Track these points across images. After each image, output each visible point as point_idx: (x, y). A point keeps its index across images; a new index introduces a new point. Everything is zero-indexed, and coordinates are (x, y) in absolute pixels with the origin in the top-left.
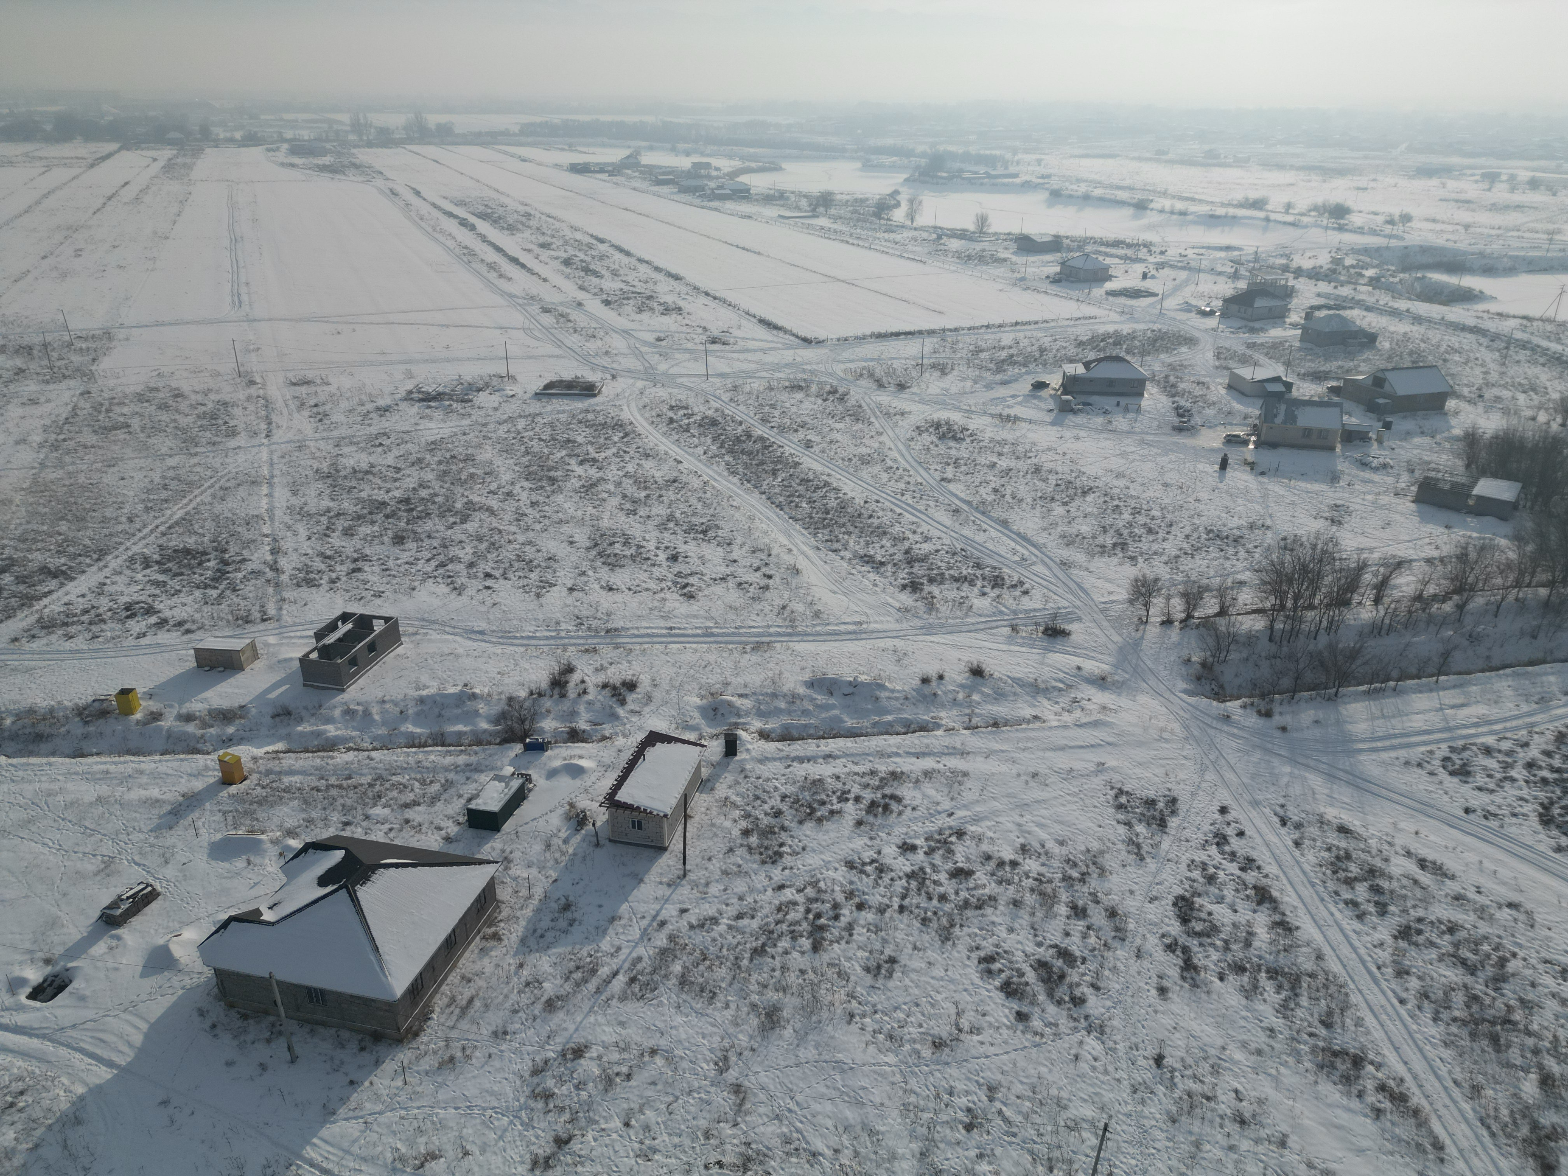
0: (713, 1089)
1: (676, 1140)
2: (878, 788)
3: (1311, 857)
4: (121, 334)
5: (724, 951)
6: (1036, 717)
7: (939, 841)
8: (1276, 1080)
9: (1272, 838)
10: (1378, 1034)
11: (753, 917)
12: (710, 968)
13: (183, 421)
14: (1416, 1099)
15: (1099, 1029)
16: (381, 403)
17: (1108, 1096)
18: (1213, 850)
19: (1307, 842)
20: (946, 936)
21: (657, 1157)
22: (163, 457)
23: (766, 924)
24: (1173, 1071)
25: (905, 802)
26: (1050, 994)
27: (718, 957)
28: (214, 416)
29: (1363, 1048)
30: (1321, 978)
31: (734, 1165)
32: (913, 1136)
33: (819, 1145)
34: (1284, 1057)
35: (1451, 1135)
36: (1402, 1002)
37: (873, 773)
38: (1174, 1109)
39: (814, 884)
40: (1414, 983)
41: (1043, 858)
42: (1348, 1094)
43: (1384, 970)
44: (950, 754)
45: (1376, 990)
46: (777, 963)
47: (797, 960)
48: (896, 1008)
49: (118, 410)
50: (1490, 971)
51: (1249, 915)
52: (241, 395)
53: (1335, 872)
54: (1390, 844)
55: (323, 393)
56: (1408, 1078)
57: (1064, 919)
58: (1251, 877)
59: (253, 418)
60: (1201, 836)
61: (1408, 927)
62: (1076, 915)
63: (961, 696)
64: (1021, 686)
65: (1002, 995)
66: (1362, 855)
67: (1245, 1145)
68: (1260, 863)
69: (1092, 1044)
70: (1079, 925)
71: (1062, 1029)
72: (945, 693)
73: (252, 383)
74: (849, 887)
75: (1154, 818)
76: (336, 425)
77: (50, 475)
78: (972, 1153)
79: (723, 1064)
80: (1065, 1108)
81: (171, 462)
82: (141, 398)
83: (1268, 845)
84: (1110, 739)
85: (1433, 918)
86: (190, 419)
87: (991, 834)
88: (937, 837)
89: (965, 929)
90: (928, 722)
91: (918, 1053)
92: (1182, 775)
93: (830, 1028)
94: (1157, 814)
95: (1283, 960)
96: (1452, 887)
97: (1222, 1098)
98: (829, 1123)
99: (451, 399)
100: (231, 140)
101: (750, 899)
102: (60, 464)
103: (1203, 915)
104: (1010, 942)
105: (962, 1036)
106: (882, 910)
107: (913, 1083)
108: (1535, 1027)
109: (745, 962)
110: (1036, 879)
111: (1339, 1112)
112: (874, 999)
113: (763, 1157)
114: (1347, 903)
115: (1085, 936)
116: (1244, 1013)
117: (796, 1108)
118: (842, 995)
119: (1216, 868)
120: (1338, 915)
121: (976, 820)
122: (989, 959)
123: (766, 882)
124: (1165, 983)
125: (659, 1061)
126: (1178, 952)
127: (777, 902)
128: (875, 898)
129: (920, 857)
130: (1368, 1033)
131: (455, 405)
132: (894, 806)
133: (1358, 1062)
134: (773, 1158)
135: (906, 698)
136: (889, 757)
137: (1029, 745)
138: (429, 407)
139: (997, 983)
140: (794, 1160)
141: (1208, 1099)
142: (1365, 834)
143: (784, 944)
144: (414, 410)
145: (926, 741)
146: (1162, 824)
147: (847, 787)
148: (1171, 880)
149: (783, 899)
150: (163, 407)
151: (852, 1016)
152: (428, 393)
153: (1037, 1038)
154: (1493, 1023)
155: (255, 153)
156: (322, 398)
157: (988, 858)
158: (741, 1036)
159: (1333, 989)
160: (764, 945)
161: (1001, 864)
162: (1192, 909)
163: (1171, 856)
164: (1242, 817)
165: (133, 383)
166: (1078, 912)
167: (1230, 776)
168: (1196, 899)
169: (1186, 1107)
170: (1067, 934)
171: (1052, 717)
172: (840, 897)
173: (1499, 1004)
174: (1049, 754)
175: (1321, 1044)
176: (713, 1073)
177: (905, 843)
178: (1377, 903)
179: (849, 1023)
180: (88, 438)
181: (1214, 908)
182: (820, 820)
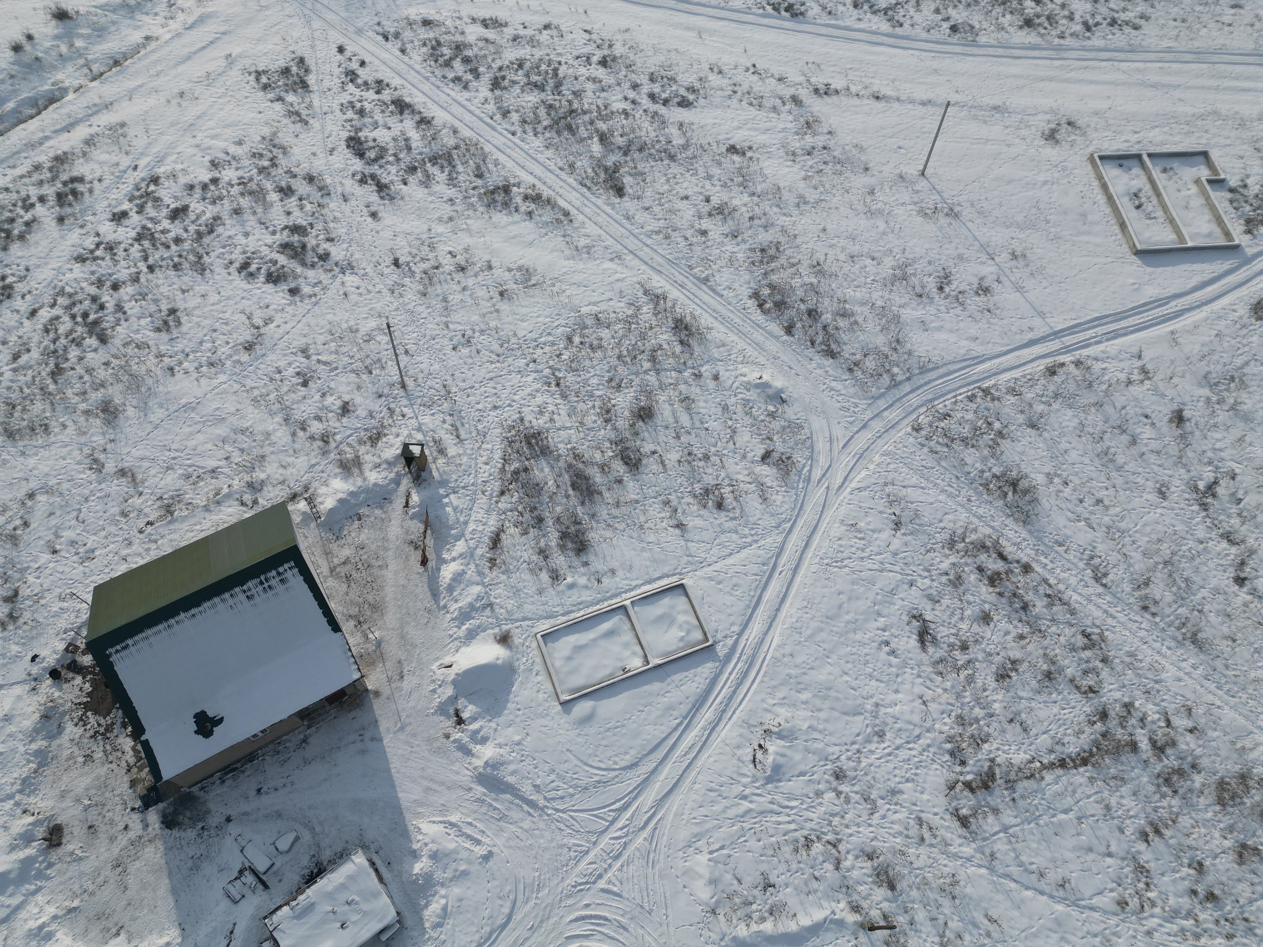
0: (103, 486)
1: (103, 533)
2: (53, 179)
3: (417, 56)
5: (27, 391)
6: (147, 38)
7: (142, 196)
8: (468, 230)
9: (385, 56)
10: (510, 164)
11: (29, 351)
12: (24, 410)
14: (546, 193)
15: (348, 267)
17: (378, 306)
18: (351, 87)
19: (408, 46)
20: (201, 268)
21: (97, 553)
23: (45, 348)
24: (408, 264)
25: (88, 178)
26: (304, 264)
27: (24, 398)
29: (506, 179)
30: (463, 146)
31: (161, 516)
32: (272, 414)
33: (212, 463)
34: (466, 213)
35: (570, 203)
36: (514, 134)
37: (37, 168)
38: (421, 287)
39: (62, 292)
40: (515, 117)
41: (234, 163)
42: (510, 213)
43: (495, 118)
44: (95, 113)
45: (496, 135)
46: (80, 370)
47: (94, 359)
48: (201, 343)
50: (551, 83)
51: (399, 126)
53: (436, 61)
54: (460, 18)
56: (536, 182)
57: (279, 204)
58: (386, 96)
60: (337, 81)
61: (496, 78)
62: (286, 195)
63: (64, 49)
64: (114, 11)
65: (271, 285)
66: (447, 37)
67: (470, 282)
68: (386, 81)
69: (351, 280)
70: (293, 201)
71: (325, 282)
72: (46, 53)
74: (93, 278)
75: (295, 83)
78: (317, 397)
79: (96, 465)
80: (357, 331)
83: (384, 63)
84: (222, 29)
85: (507, 63)
87: (179, 167)
88: (137, 194)
89: (212, 254)
90: (52, 91)
91: (239, 362)
92: (296, 35)
93: (161, 388)
94: (295, 78)
95: (435, 147)
96: (509, 32)
97: (444, 262)
98: (209, 446)
101: (13, 339)
103: (371, 144)
104: (252, 244)
105: (262, 331)
106: (136, 279)
107: (249, 383)
108: (586, 106)
109: (52, 387)
110: (239, 184)
111: (510, 228)
112: (179, 347)
113: (178, 497)
114: (453, 81)
115: (302, 208)
116: (430, 199)
117: (178, 454)
118: (152, 361)
119: (360, 101)
120: (452, 93)
121: (160, 161)
122: (245, 266)
123: (16, 317)
124: (373, 209)
125: (41, 498)
126: (369, 182)
127: (41, 326)
128: (123, 273)
129: (135, 219)
130: (504, 167)
132: (80, 187)
133: (506, 189)
134: (186, 493)
135: (12, 77)
136: (41, 144)
137: (159, 68)
139: (262, 279)
140: (201, 484)
141: (437, 268)
142: (441, 19)
143: (73, 353)
145: (64, 111)
146: (304, 85)
147: (23, 194)
148: (335, 129)
149: (44, 321)
151: (171, 369)
153: (313, 299)
154: (565, 118)
157: (191, 187)
158: (94, 439)
159: (472, 149)
160: (57, 365)
161: (205, 187)
162: (361, 144)
163: (325, 109)
164: (357, 49)
166: (286, 192)
167: (330, 16)
168: (360, 134)
169: (427, 281)
170: (289, 213)
171: (161, 31)
172: (93, 290)
173: (564, 103)
174: (181, 68)
175: (482, 191)
176: (94, 476)
177: (114, 215)
178: (471, 70)
179: (173, 375)
181: (376, 134)
182: (21, 237)
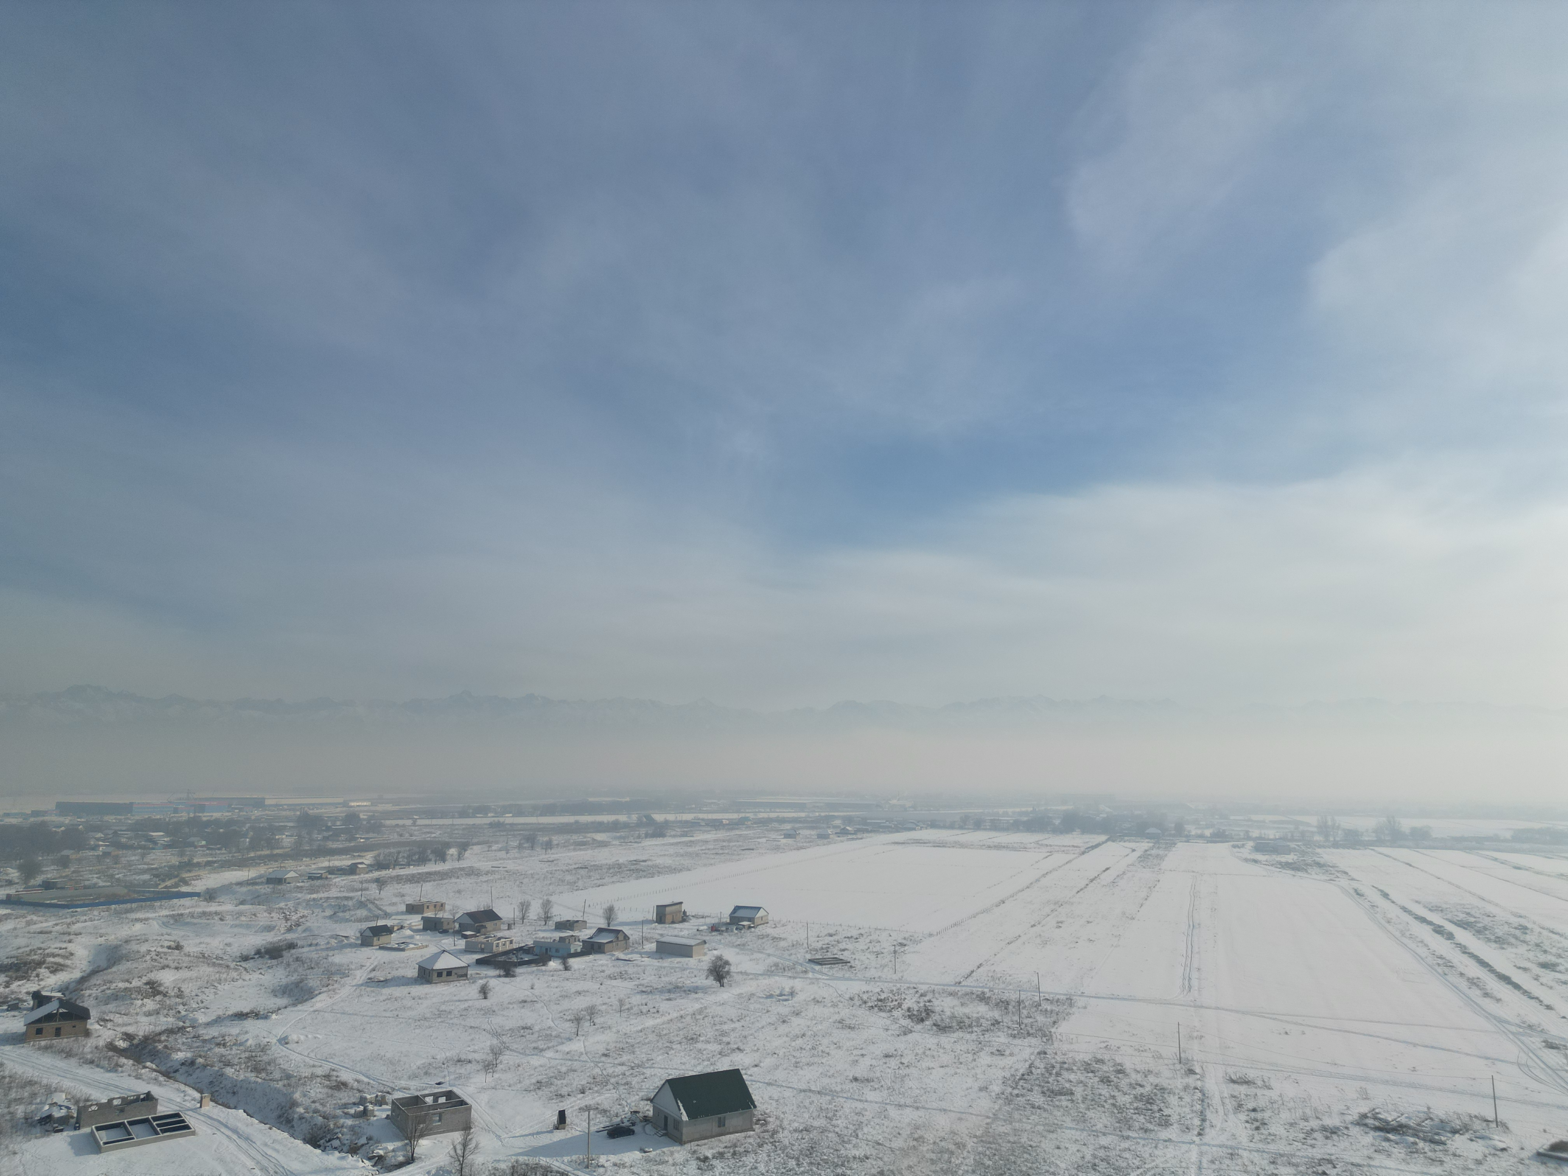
4: (1080, 1002)
13: (1123, 1100)
16: (1328, 1122)
22: (1096, 1134)
28: (1150, 1101)
49: (1066, 1075)
52: (1179, 1083)
55: (1263, 1098)
59: (1187, 1110)
73: (1191, 1072)
76: (1272, 1138)
77: (1001, 1128)
81: (1104, 1141)
82: (1088, 1068)
86: (1127, 1099)
99: (1415, 1135)
100: (1201, 837)
102: (1009, 1120)
131: (1421, 1144)
138: (1388, 1140)
144: (1369, 1138)
150: (1105, 1080)
152: (1387, 1122)
155: (1223, 848)
156: (1261, 1103)
165: (1083, 1051)
180: (1037, 1098)
